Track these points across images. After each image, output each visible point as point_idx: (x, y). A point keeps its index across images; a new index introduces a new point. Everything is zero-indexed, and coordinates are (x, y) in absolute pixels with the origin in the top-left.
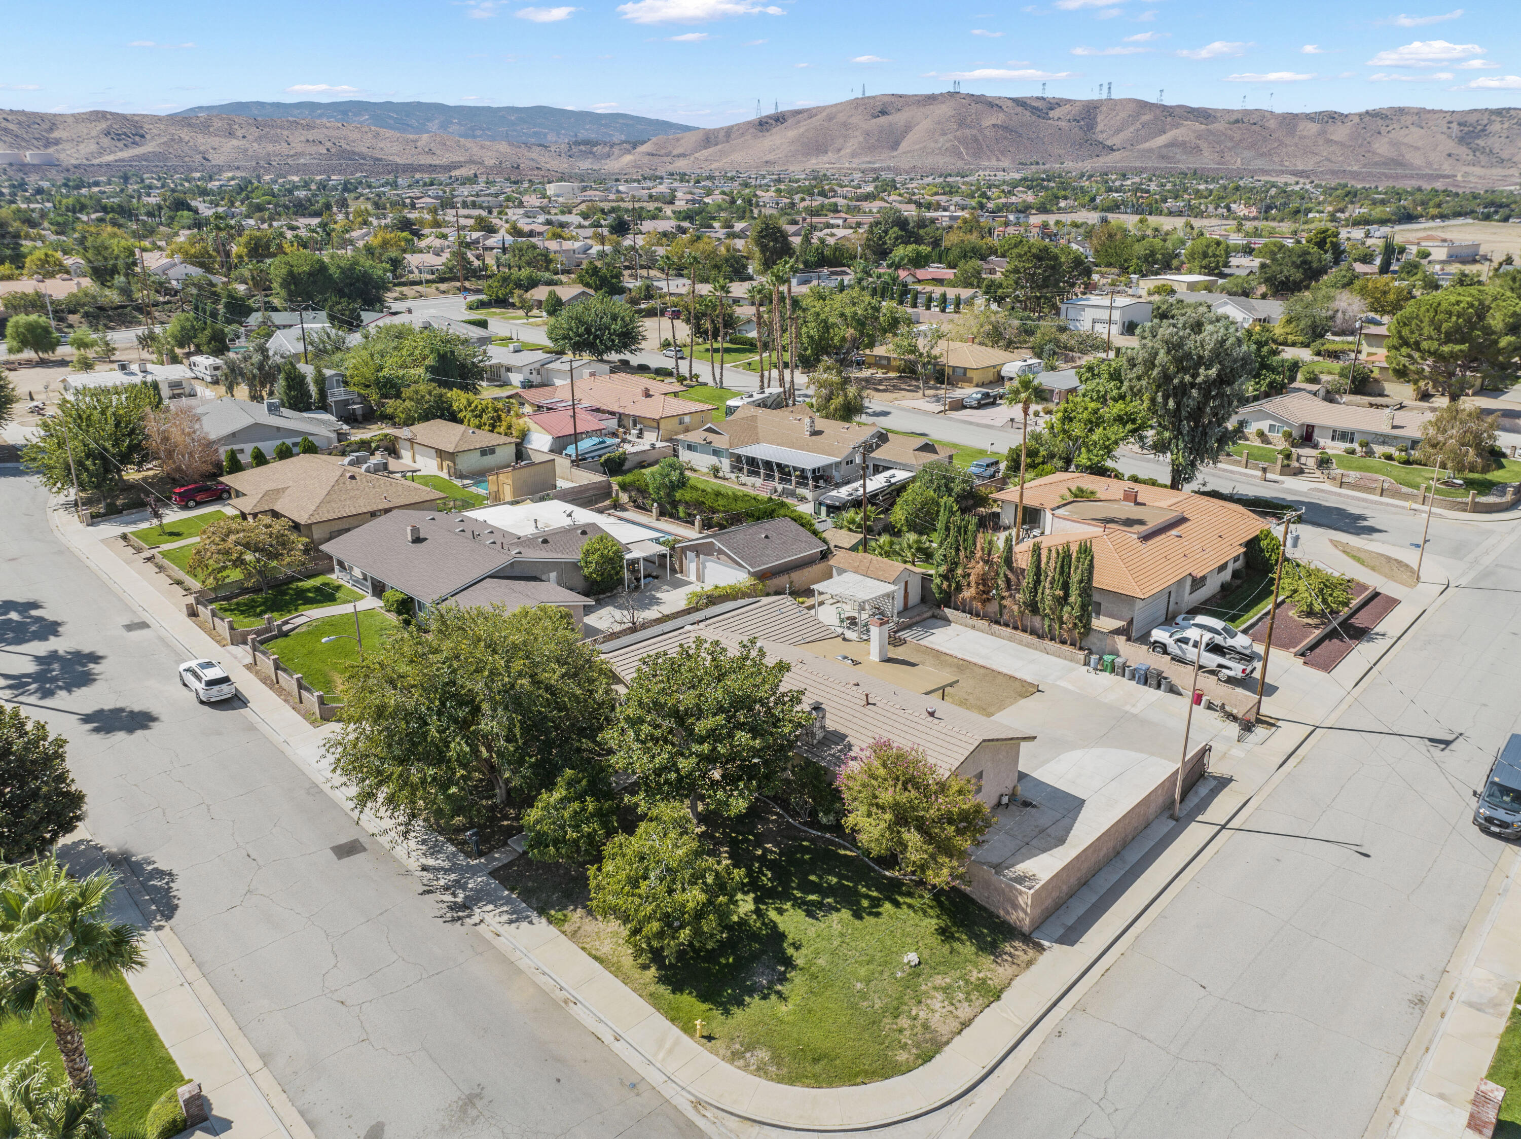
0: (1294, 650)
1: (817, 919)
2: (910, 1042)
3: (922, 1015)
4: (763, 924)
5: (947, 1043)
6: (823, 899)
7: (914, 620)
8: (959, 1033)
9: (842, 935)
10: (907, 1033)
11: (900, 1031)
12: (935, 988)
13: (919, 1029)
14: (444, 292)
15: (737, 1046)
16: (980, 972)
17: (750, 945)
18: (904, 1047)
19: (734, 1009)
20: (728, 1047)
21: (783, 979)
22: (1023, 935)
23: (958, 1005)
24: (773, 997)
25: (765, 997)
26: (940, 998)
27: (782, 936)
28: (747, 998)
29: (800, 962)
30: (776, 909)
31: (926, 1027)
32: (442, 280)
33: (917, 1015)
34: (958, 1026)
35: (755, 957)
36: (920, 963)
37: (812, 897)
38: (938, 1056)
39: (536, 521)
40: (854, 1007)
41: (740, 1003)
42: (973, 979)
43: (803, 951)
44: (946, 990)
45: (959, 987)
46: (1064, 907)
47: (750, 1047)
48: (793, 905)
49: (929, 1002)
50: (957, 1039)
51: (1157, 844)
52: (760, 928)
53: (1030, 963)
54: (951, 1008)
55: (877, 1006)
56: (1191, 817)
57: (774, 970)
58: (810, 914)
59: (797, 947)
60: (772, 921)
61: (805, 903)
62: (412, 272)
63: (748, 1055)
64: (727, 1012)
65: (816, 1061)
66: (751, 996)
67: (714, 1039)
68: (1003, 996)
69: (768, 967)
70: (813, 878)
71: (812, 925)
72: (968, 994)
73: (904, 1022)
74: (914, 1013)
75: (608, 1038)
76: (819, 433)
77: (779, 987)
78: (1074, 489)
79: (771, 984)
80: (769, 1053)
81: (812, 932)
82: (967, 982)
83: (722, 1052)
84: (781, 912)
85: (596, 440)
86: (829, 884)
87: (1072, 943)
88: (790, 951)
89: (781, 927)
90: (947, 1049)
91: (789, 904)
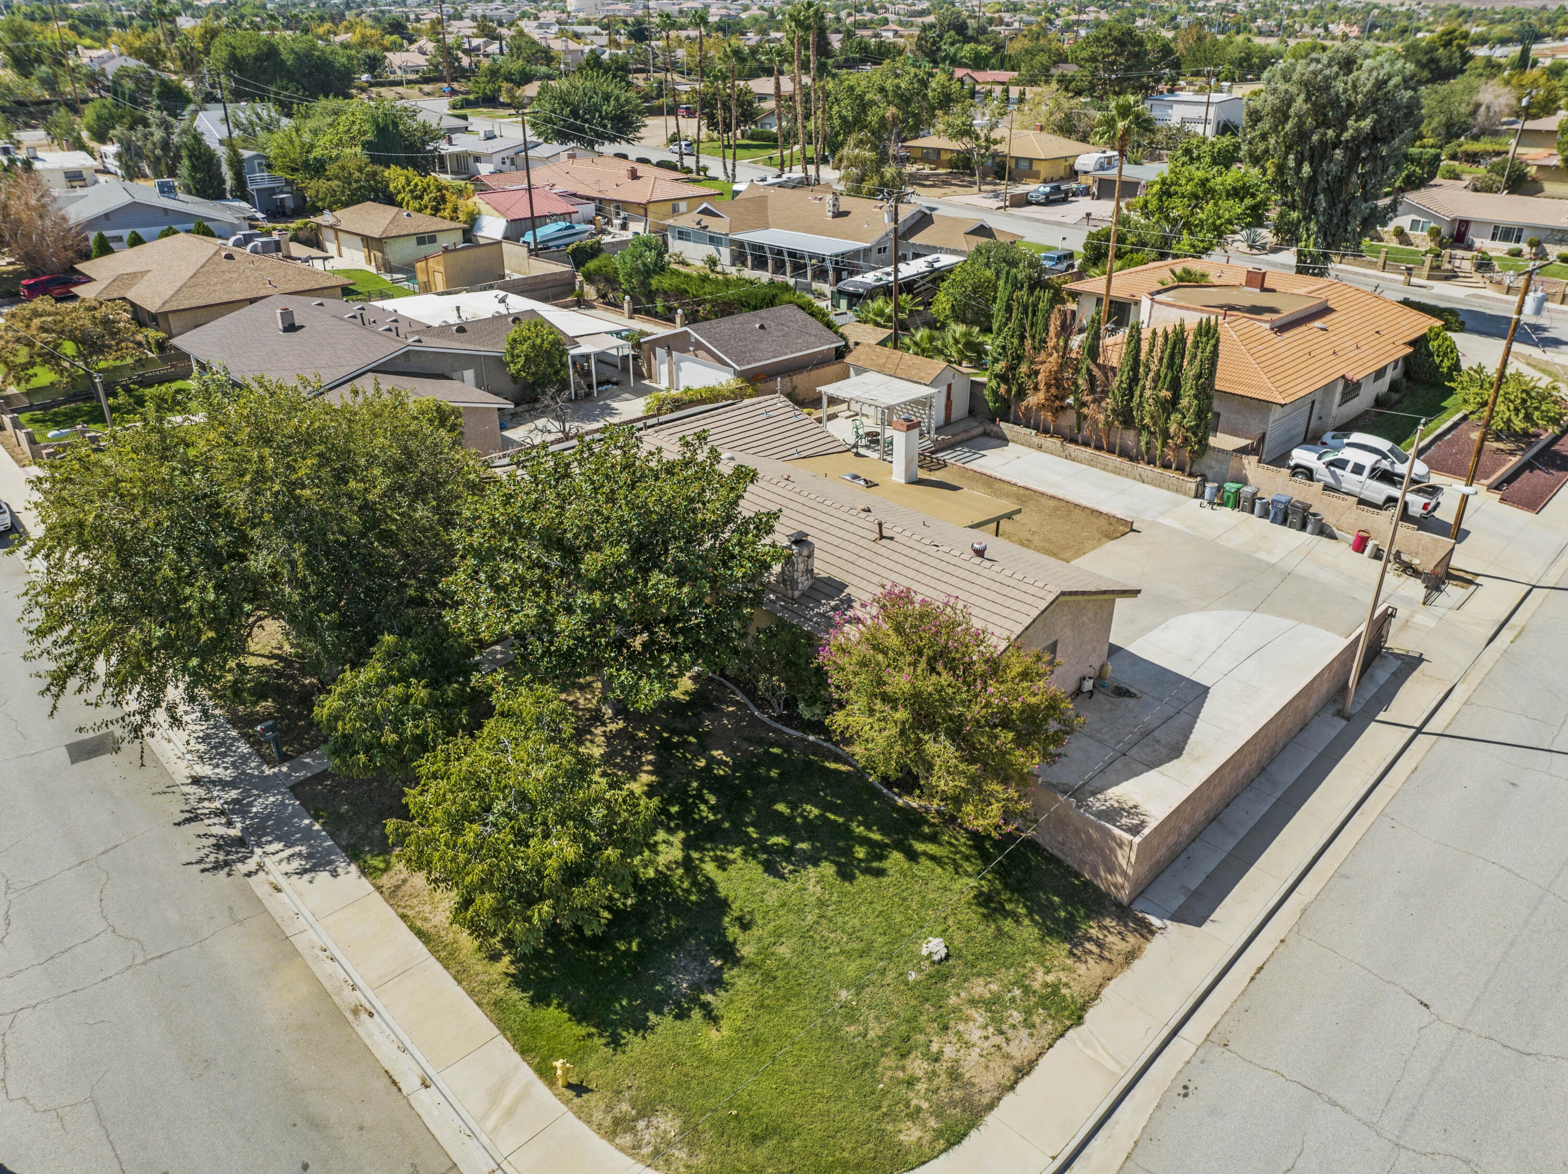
0: (1488, 482)
1: (782, 877)
2: (925, 1105)
3: (949, 1052)
4: (694, 883)
5: (991, 1107)
6: (794, 843)
7: (958, 438)
8: (1012, 1088)
9: (822, 903)
10: (922, 1087)
11: (910, 1083)
12: (973, 1002)
13: (943, 1080)
14: (428, 94)
15: (625, 1107)
16: (1048, 971)
17: (668, 921)
18: (915, 1115)
19: (628, 1036)
20: (609, 1108)
21: (716, 982)
22: (1119, 905)
23: (1010, 1033)
24: (697, 1015)
25: (682, 1015)
26: (980, 1020)
27: (723, 905)
28: (652, 1016)
29: (747, 951)
30: (715, 859)
31: (954, 1075)
32: (427, 81)
33: (941, 1052)
34: (1010, 1074)
35: (674, 941)
36: (948, 956)
37: (778, 839)
38: (973, 1133)
39: (458, 308)
40: (833, 1035)
41: (641, 1026)
42: (1036, 985)
43: (756, 932)
44: (992, 1004)
45: (1013, 1000)
46: (1183, 857)
47: (646, 1110)
48: (745, 854)
49: (961, 1027)
50: (1009, 1099)
51: (1321, 755)
52: (688, 891)
53: (1131, 956)
54: (999, 1040)
55: (871, 1034)
56: (1368, 715)
57: (704, 962)
58: (770, 868)
59: (745, 925)
60: (708, 879)
61: (765, 849)
62: (394, 73)
63: (641, 1124)
64: (615, 1042)
65: (757, 1140)
66: (659, 1012)
67: (587, 1090)
68: (1089, 1016)
69: (694, 958)
70: (781, 807)
71: (775, 886)
72: (1028, 1012)
73: (917, 1066)
74: (935, 1048)
75: (409, 1082)
76: (846, 214)
77: (709, 997)
78: (1178, 271)
79: (697, 987)
80: (678, 1122)
81: (773, 897)
82: (1027, 990)
83: (598, 1116)
84: (722, 864)
85: (562, 224)
86: (805, 818)
87: (1199, 922)
88: (733, 932)
89: (723, 890)
90: (991, 1119)
91: (738, 850)
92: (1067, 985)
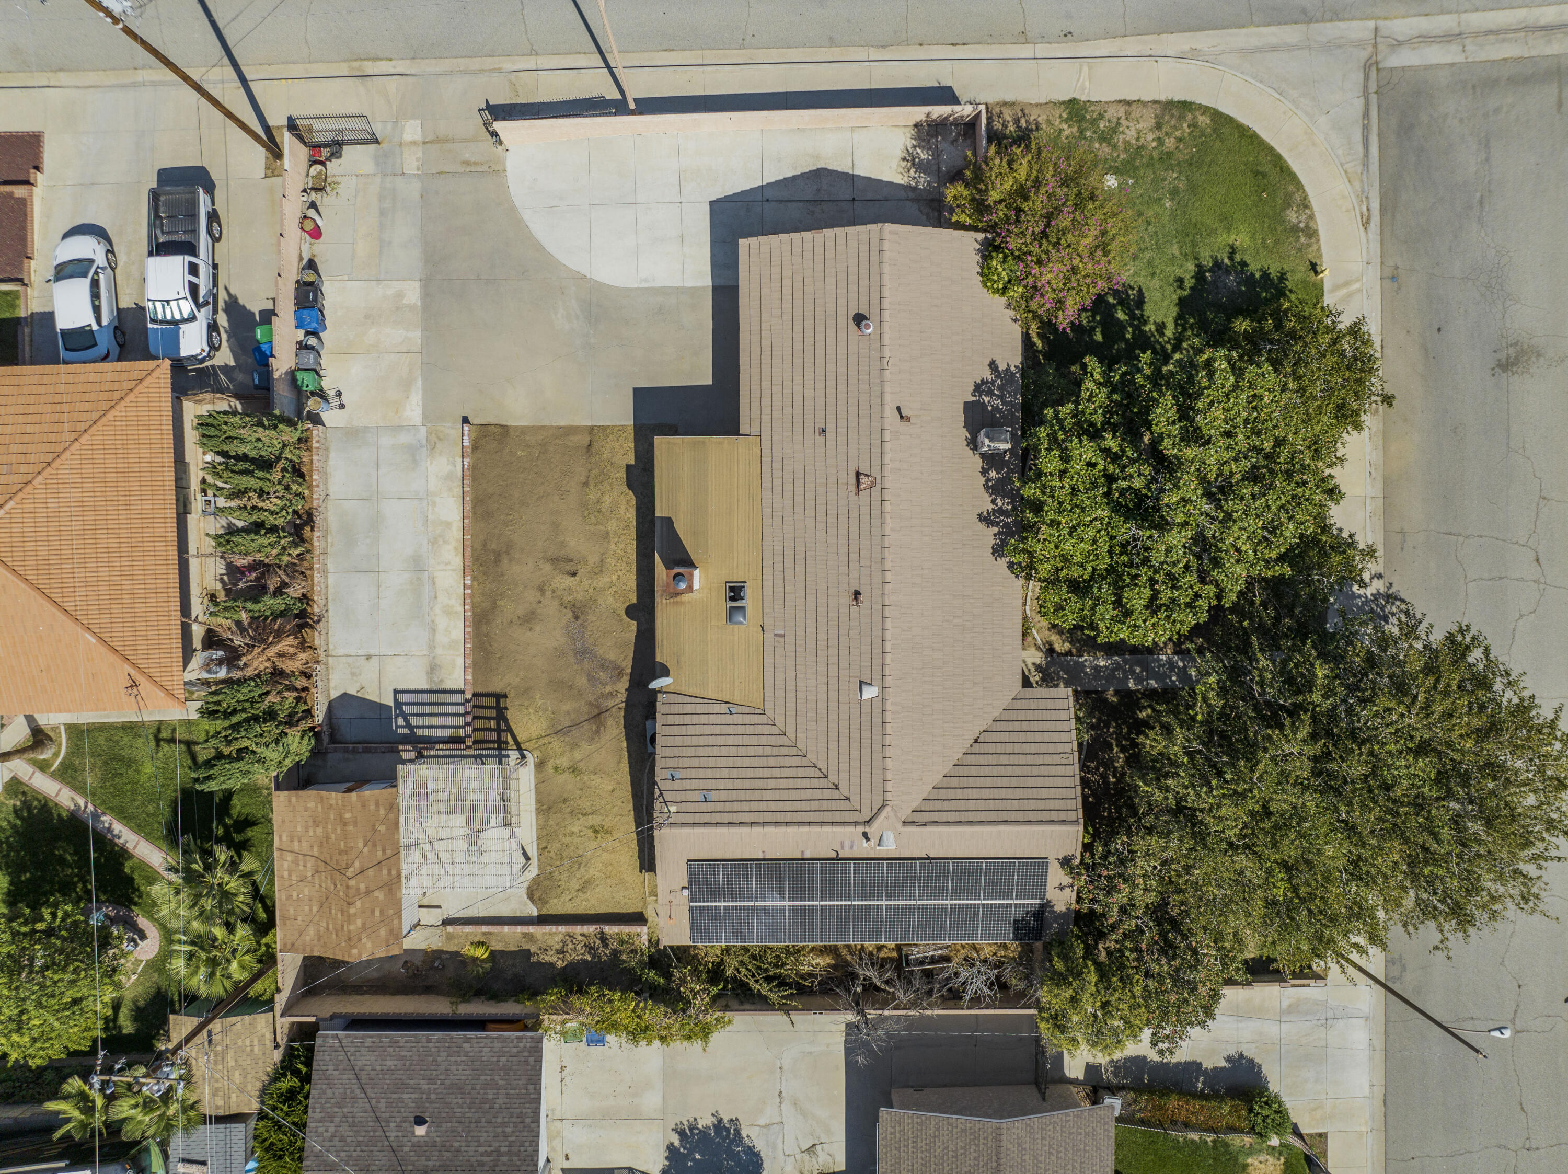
2: (1185, 125)
5: (1155, 102)
8: (1139, 102)
10: (1178, 134)
12: (1114, 147)
13: (1165, 128)
15: (1303, 239)
16: (1061, 131)
18: (1193, 125)
19: (1274, 275)
20: (1309, 245)
21: (1217, 265)
23: (1115, 120)
24: (1238, 258)
25: (1244, 264)
26: (1121, 137)
27: (1182, 302)
28: (1258, 275)
29: (1191, 267)
30: (1162, 334)
31: (1159, 126)
33: (1154, 140)
35: (1219, 307)
37: (1121, 315)
38: (1176, 99)
40: (1192, 188)
42: (1075, 129)
43: (1179, 272)
44: (1105, 138)
45: (1094, 132)
47: (1295, 229)
49: (1134, 142)
50: (1145, 99)
52: (1192, 328)
54: (1123, 121)
55: (1175, 175)
57: (1214, 282)
59: (1180, 281)
63: (1302, 225)
64: (1282, 277)
65: (1264, 175)
66: (1252, 275)
67: (1311, 263)
68: (1067, 98)
69: (1217, 287)
71: (1148, 288)
72: (1094, 122)
73: (1170, 143)
74: (1154, 144)
77: (1226, 261)
79: (1227, 271)
80: (1288, 212)
81: (1156, 283)
82: (1081, 132)
83: (1315, 247)
84: (1161, 328)
87: (950, 89)
88: (1189, 283)
89: (1174, 311)
90: (1163, 98)
91: (1147, 329)
92: (1061, 116)
